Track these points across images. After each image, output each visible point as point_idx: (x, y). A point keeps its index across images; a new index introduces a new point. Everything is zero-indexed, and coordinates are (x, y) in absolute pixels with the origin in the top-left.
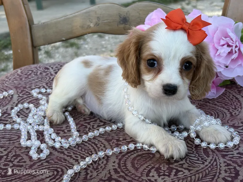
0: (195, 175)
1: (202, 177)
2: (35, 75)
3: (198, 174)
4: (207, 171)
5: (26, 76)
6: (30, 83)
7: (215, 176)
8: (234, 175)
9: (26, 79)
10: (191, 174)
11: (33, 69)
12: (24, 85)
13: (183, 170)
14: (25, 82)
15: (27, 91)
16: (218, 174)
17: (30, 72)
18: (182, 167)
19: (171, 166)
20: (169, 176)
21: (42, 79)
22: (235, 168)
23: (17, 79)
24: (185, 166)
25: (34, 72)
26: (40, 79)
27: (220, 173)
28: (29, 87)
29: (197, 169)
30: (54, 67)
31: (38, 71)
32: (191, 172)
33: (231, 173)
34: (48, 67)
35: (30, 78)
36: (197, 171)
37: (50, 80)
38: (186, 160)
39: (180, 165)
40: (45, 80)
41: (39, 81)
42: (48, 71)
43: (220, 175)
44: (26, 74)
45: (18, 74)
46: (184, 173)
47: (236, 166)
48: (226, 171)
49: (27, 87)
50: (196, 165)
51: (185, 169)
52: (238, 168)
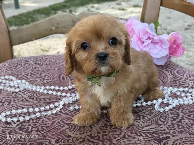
0: (154, 117)
1: (159, 118)
2: (20, 66)
3: (156, 116)
4: (161, 115)
5: (15, 67)
6: (20, 71)
7: (166, 117)
8: (177, 115)
9: (16, 69)
10: (152, 117)
11: (17, 62)
12: (16, 74)
13: (146, 115)
14: (16, 72)
15: (20, 77)
16: (167, 116)
17: (16, 64)
18: (145, 114)
19: (138, 114)
20: (140, 119)
21: (27, 68)
22: (176, 111)
23: (8, 70)
24: (147, 113)
25: (19, 64)
26: (26, 69)
27: (168, 115)
28: (21, 74)
29: (154, 114)
30: (32, 60)
31: (22, 63)
32: (152, 116)
33: (174, 114)
34: (28, 60)
35: (18, 69)
36: (155, 115)
37: (33, 68)
38: (146, 110)
39: (143, 113)
40: (30, 69)
41: (26, 70)
42: (29, 62)
43: (169, 116)
44: (13, 66)
45: (7, 66)
46: (148, 117)
47: (176, 110)
48: (171, 114)
49: (19, 74)
50: (153, 112)
51: (147, 115)
52: (177, 111)
